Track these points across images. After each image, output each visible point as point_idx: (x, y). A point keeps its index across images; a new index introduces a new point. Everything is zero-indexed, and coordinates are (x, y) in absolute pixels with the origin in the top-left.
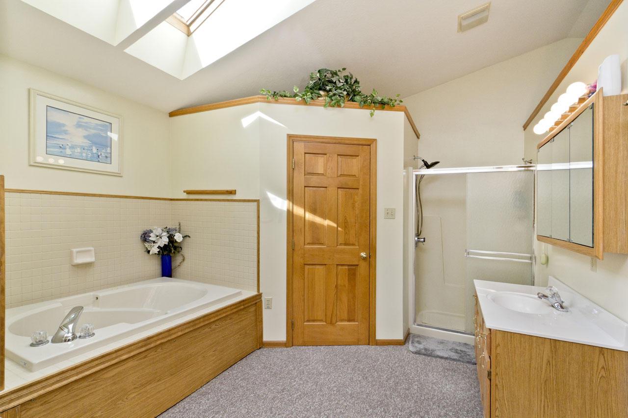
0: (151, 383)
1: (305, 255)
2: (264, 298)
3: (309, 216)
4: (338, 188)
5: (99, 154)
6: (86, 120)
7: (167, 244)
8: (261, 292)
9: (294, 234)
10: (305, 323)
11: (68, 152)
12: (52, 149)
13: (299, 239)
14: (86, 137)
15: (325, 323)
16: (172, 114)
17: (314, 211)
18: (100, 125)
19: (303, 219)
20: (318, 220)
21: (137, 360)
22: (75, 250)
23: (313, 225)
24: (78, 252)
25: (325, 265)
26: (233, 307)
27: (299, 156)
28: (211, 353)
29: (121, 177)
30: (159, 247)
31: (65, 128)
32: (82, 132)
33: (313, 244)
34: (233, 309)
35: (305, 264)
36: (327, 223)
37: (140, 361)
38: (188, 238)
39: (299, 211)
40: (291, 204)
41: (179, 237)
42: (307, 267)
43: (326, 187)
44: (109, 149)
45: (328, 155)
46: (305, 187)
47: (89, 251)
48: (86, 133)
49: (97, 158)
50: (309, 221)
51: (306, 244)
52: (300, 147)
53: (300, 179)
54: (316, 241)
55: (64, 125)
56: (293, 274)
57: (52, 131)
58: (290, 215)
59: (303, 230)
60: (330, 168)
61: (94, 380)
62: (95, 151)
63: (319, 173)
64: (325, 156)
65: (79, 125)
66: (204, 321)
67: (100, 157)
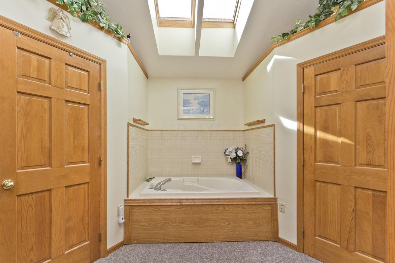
0: (184, 223)
1: (316, 172)
2: (279, 202)
3: (320, 134)
4: (356, 101)
5: (204, 110)
6: (198, 95)
7: (235, 157)
8: (276, 197)
9: (305, 152)
10: (316, 237)
11: (191, 112)
12: (186, 112)
13: (309, 157)
14: (198, 103)
15: (340, 246)
16: (244, 79)
17: (325, 130)
18: (205, 96)
19: (313, 138)
20: (330, 137)
21: (176, 208)
22: (193, 156)
23: (325, 142)
24: (194, 157)
25: (340, 185)
26: (244, 200)
27: (310, 80)
28: (225, 224)
29: (214, 120)
30: (231, 158)
31: (190, 101)
32: (197, 101)
33: (325, 161)
34: (244, 202)
35: (316, 181)
36: (341, 140)
37: (177, 209)
38: (248, 154)
39: (309, 130)
40: (301, 125)
41: (240, 153)
42: (318, 184)
43: (340, 104)
44: (208, 107)
45: (342, 69)
46: (316, 107)
47: (199, 157)
48: (198, 101)
49: (203, 113)
50: (320, 138)
51: (317, 161)
52: (310, 72)
53: (310, 101)
54: (328, 159)
55: (189, 100)
56: (303, 188)
57: (186, 103)
58: (300, 134)
59: (313, 148)
60: (345, 82)
61: (156, 209)
62: (202, 109)
63: (332, 90)
64: (339, 71)
65: (195, 99)
66: (217, 202)
67: (204, 112)
